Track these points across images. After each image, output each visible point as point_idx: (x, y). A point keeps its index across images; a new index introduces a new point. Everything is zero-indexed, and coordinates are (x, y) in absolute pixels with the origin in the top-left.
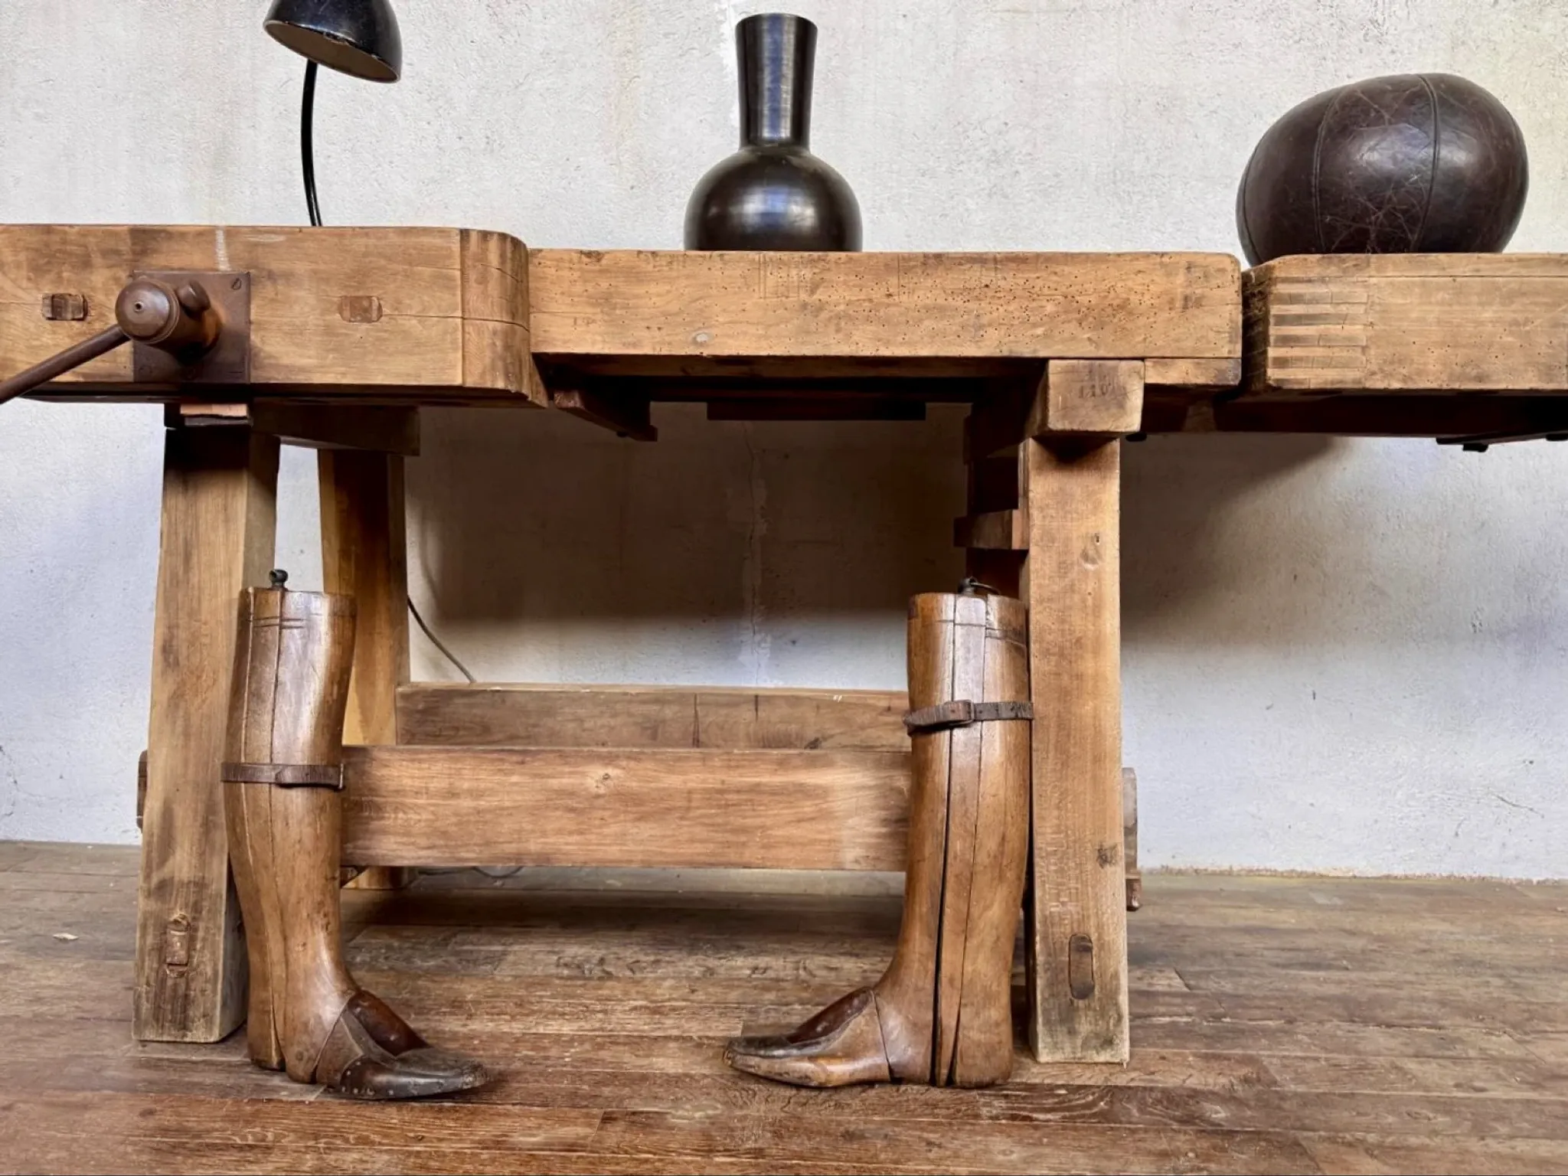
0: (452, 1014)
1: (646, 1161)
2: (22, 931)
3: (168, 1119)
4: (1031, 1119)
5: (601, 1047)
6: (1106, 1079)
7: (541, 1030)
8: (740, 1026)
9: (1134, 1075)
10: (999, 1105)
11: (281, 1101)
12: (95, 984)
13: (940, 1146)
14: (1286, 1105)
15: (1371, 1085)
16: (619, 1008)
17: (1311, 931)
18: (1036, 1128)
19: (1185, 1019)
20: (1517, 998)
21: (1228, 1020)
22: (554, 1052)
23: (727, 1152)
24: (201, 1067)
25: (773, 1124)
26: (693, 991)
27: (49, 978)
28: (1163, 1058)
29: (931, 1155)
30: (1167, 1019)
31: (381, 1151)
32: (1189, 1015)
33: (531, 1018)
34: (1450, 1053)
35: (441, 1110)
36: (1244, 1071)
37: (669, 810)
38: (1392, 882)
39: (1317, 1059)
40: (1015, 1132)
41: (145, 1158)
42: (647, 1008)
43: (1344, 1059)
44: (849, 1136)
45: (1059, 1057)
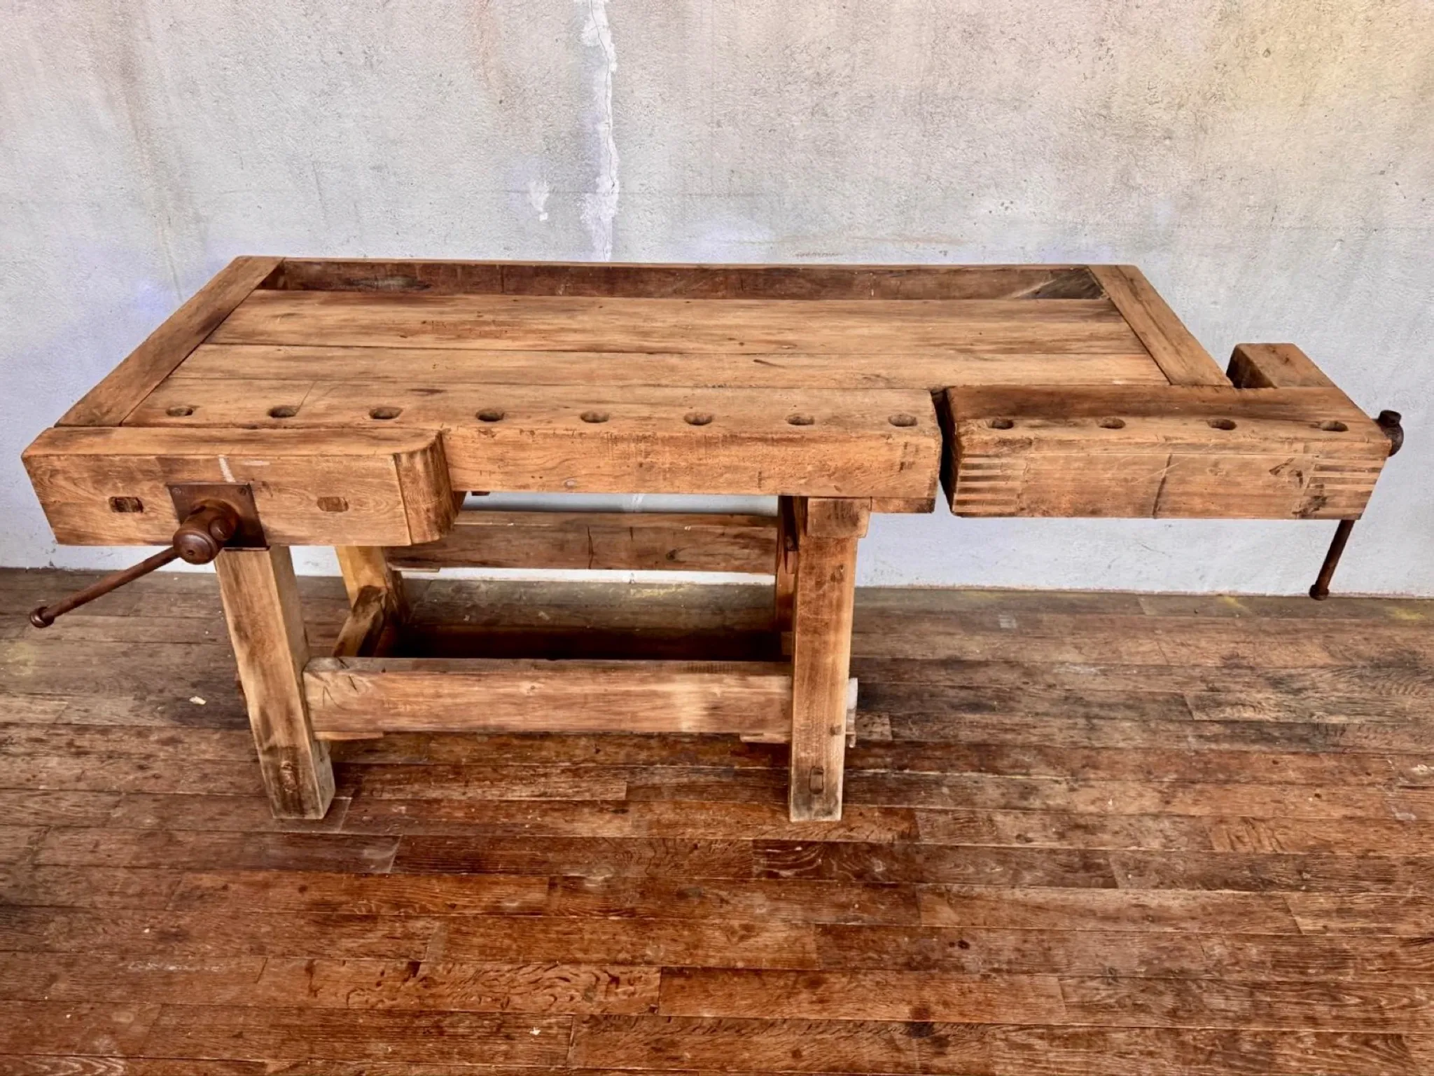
0: (455, 780)
1: (574, 922)
2: (166, 694)
3: (314, 895)
4: (776, 876)
5: (544, 813)
6: (826, 836)
7: (510, 797)
8: (625, 788)
9: (841, 831)
10: (763, 861)
11: (372, 875)
12: (232, 757)
13: (727, 902)
14: (919, 859)
15: (970, 838)
16: (554, 770)
17: (985, 664)
18: (779, 884)
19: (883, 771)
20: (1086, 742)
21: (907, 771)
22: (519, 819)
23: (618, 912)
24: (321, 843)
25: (639, 886)
26: (598, 751)
27: (204, 752)
28: (861, 814)
29: (722, 911)
30: (872, 771)
31: (435, 918)
32: (886, 767)
33: (503, 784)
34: (1025, 803)
35: (461, 880)
36: (904, 826)
37: (574, 704)
38: (1059, 596)
39: (946, 812)
40: (768, 888)
41: (312, 929)
42: (570, 770)
43: (963, 812)
44: (682, 895)
45: (802, 819)
